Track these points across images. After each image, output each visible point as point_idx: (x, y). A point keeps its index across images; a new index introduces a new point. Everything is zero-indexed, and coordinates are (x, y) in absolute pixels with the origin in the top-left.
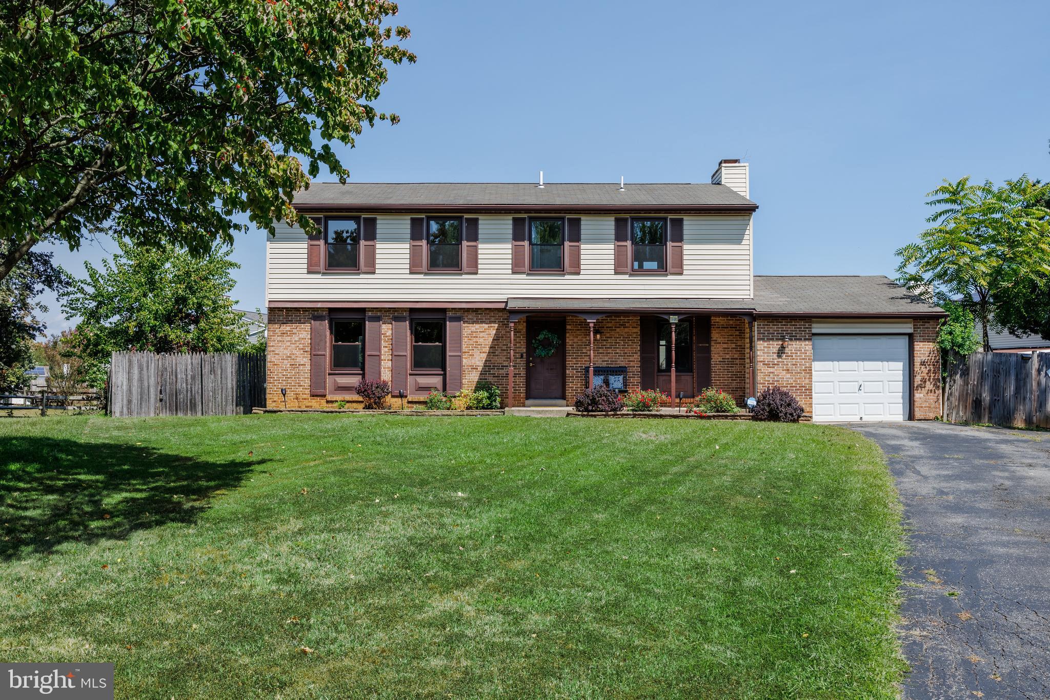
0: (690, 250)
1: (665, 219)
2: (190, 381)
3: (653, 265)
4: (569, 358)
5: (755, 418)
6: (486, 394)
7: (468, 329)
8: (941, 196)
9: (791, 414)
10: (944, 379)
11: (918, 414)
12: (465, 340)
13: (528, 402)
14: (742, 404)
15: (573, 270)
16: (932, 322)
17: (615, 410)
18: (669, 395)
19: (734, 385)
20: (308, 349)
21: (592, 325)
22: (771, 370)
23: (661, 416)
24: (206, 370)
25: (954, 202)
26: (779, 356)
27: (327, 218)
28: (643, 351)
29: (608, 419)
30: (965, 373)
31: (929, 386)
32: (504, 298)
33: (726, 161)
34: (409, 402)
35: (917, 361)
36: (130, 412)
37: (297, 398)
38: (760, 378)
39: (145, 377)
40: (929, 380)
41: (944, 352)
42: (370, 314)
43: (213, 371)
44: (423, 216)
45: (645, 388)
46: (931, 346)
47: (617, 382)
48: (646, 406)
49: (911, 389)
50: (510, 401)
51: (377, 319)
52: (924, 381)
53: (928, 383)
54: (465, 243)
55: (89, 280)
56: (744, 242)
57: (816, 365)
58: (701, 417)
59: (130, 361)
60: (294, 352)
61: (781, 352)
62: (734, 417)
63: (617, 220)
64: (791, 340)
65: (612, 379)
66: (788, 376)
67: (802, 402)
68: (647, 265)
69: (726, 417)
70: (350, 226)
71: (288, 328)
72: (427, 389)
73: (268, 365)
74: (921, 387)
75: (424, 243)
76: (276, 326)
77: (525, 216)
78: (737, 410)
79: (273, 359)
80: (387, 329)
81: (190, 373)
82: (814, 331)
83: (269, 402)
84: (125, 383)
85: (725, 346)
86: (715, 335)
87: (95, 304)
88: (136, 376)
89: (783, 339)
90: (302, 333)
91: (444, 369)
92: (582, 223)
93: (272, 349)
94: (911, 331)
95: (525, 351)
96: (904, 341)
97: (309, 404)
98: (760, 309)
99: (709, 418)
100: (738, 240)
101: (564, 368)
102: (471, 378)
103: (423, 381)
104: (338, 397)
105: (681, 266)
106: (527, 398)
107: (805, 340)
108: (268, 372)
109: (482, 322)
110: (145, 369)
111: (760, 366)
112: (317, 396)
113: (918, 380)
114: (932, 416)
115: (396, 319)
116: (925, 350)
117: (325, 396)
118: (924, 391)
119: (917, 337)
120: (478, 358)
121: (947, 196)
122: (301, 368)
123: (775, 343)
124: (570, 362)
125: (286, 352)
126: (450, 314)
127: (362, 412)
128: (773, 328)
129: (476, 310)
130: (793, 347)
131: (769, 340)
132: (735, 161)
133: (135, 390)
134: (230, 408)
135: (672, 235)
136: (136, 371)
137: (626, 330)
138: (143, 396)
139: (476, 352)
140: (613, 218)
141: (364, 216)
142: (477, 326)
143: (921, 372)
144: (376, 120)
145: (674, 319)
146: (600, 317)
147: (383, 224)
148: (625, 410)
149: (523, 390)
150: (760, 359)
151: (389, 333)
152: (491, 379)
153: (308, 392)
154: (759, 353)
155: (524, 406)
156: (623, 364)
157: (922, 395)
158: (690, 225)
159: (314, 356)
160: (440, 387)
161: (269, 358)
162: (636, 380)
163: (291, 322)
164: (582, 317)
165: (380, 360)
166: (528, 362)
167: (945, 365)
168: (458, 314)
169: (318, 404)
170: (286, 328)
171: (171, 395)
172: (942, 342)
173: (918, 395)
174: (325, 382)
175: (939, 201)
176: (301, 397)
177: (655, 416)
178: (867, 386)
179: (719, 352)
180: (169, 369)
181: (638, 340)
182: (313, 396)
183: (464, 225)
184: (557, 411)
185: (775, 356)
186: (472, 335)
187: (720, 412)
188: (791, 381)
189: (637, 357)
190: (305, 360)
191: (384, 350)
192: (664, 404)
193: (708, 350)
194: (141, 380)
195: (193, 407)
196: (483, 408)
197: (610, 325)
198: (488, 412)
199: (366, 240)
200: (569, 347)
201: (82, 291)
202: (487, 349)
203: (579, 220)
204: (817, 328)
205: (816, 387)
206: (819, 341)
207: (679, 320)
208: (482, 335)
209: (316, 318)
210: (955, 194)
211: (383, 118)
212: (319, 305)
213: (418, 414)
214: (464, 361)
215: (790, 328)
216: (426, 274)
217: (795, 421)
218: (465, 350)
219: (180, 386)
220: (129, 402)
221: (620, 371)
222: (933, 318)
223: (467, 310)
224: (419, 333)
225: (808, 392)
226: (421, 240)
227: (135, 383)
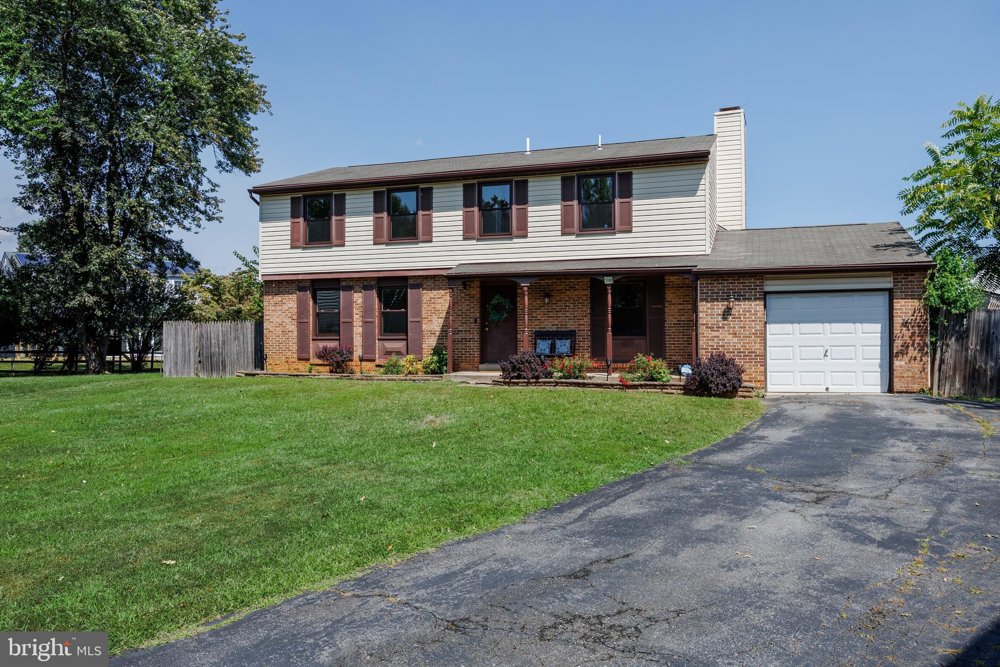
0: (637, 205)
1: (613, 174)
2: (221, 345)
4: (520, 322)
5: (684, 390)
6: (439, 359)
7: (427, 295)
9: (724, 386)
10: (933, 344)
11: (897, 386)
12: (425, 306)
13: (482, 366)
14: (676, 372)
15: (520, 233)
16: (917, 275)
17: (537, 377)
20: (295, 317)
21: (526, 289)
22: (715, 334)
26: (725, 319)
28: (592, 314)
29: (531, 388)
30: (963, 337)
31: (912, 352)
34: (377, 366)
35: (898, 321)
36: (177, 372)
37: (287, 362)
38: (702, 342)
39: (187, 343)
40: (913, 345)
41: (934, 312)
42: (344, 283)
43: (236, 337)
44: (384, 189)
46: (916, 303)
47: (563, 346)
49: (891, 355)
51: (349, 288)
52: (906, 346)
53: (911, 348)
54: (421, 213)
56: (699, 193)
57: (771, 329)
58: (626, 386)
59: (176, 330)
60: (285, 320)
61: (727, 313)
62: (663, 386)
63: (564, 180)
64: (738, 300)
65: (558, 343)
66: (735, 340)
67: (749, 371)
69: (655, 386)
71: (280, 299)
72: (391, 353)
73: (265, 332)
74: (903, 353)
76: (271, 297)
77: (475, 181)
78: (668, 379)
79: (269, 327)
80: (358, 298)
81: (221, 339)
82: (767, 289)
83: (267, 365)
84: (172, 348)
85: (681, 307)
86: (669, 296)
88: (180, 342)
89: (727, 299)
90: (291, 302)
91: (406, 334)
92: (529, 184)
93: (268, 317)
94: (890, 285)
95: (478, 315)
96: (883, 298)
97: (297, 367)
98: (702, 266)
99: (635, 387)
100: (692, 191)
101: (516, 332)
102: (430, 343)
103: (390, 345)
105: (630, 223)
106: (483, 361)
107: (756, 299)
108: (265, 339)
109: (439, 289)
110: (186, 336)
111: (702, 329)
112: (302, 360)
113: (898, 343)
114: (916, 387)
115: (366, 288)
116: (907, 308)
117: (308, 360)
118: (906, 358)
119: (897, 293)
120: (436, 323)
122: (290, 334)
123: (720, 304)
124: (521, 326)
125: (278, 320)
126: (411, 282)
127: (325, 376)
128: (717, 287)
129: (434, 277)
130: (740, 307)
131: (713, 300)
132: (734, 108)
133: (180, 353)
135: (620, 191)
136: (180, 338)
137: (576, 292)
138: (186, 359)
139: (434, 318)
140: (559, 178)
141: (335, 192)
142: (435, 292)
143: (902, 335)
145: (608, 280)
146: (533, 280)
147: (351, 200)
148: (551, 377)
149: (477, 354)
150: (700, 321)
151: (360, 301)
153: (295, 356)
154: (701, 315)
155: (478, 370)
156: (573, 328)
157: (903, 363)
158: (639, 179)
159: (301, 325)
160: (403, 351)
161: (266, 325)
162: (587, 344)
163: (282, 293)
164: (518, 280)
165: (352, 326)
166: (483, 326)
167: (934, 327)
168: (418, 281)
169: (304, 367)
170: (278, 298)
171: (207, 358)
172: (930, 298)
173: (897, 363)
174: (308, 347)
176: (291, 360)
177: (578, 384)
178: (835, 352)
179: (674, 314)
180: (205, 336)
181: (587, 303)
182: (299, 359)
183: (420, 195)
185: (720, 318)
186: (431, 301)
187: (652, 381)
188: (739, 346)
189: (587, 320)
190: (293, 327)
191: (356, 317)
193: (661, 312)
194: (183, 345)
195: (223, 368)
196: (432, 372)
197: (560, 288)
199: (337, 215)
200: (519, 311)
202: (444, 315)
203: (526, 182)
204: (770, 286)
205: (771, 353)
206: (771, 300)
207: (615, 281)
208: (439, 301)
209: (300, 289)
212: (301, 277)
214: (424, 326)
215: (738, 286)
216: (387, 244)
218: (424, 315)
219: (214, 350)
220: (176, 363)
221: (570, 335)
222: (921, 269)
223: (426, 277)
224: (386, 301)
225: (762, 359)
226: (382, 212)
227: (180, 348)
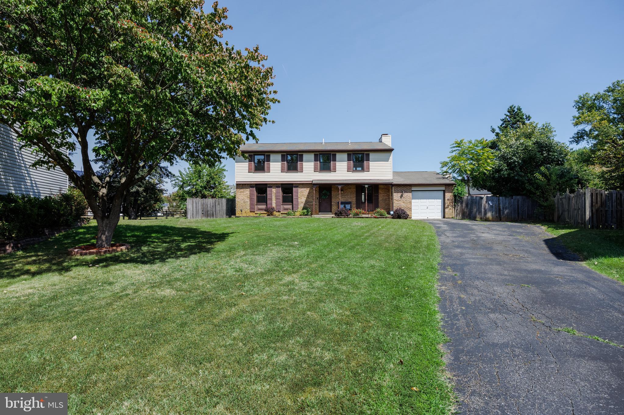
0: (371, 164)
1: (364, 154)
2: (212, 207)
3: (360, 169)
4: (333, 199)
5: (393, 218)
6: (306, 211)
7: (300, 190)
8: (455, 145)
9: (405, 217)
10: (455, 205)
11: (446, 216)
12: (299, 193)
13: (319, 213)
14: (389, 213)
15: (334, 171)
17: (348, 215)
18: (365, 211)
19: (386, 207)
20: (249, 197)
21: (340, 188)
22: (398, 202)
23: (362, 217)
24: (217, 204)
25: (459, 147)
26: (401, 198)
27: (254, 155)
28: (356, 197)
29: (345, 218)
30: (462, 203)
31: (450, 207)
32: (311, 180)
33: (384, 135)
34: (281, 214)
35: (446, 199)
36: (193, 217)
38: (394, 205)
39: (198, 206)
40: (450, 205)
41: (455, 196)
42: (269, 185)
43: (219, 204)
44: (285, 154)
45: (357, 208)
46: (451, 194)
47: (348, 207)
48: (358, 214)
49: (444, 208)
50: (314, 213)
51: (271, 187)
52: (448, 206)
54: (299, 162)
55: (180, 176)
57: (413, 201)
58: (375, 218)
59: (193, 201)
60: (245, 198)
61: (401, 196)
62: (386, 218)
63: (348, 154)
64: (405, 192)
65: (346, 205)
66: (404, 204)
67: (408, 213)
68: (358, 169)
69: (384, 218)
70: (262, 157)
72: (287, 209)
73: (236, 202)
74: (447, 207)
75: (286, 162)
76: (239, 190)
77: (318, 153)
78: (387, 215)
80: (274, 190)
81: (212, 205)
82: (412, 189)
83: (237, 214)
84: (191, 208)
85: (383, 195)
86: (380, 191)
87: (182, 183)
89: (402, 192)
90: (247, 192)
91: (292, 203)
94: (444, 189)
95: (318, 197)
96: (442, 192)
97: (250, 214)
98: (395, 182)
99: (378, 218)
100: (388, 161)
101: (331, 202)
102: (301, 206)
103: (286, 207)
104: (259, 212)
105: (369, 169)
106: (319, 212)
107: (409, 192)
108: (236, 204)
109: (305, 188)
110: (198, 203)
111: (394, 201)
112: (252, 212)
113: (446, 206)
114: (451, 217)
115: (277, 187)
116: (449, 195)
117: (254, 212)
118: (448, 209)
119: (446, 191)
121: (457, 145)
122: (247, 203)
123: (400, 193)
124: (333, 200)
125: (242, 198)
126: (294, 185)
127: (266, 217)
128: (399, 189)
129: (303, 184)
130: (405, 195)
131: (397, 193)
132: (387, 135)
133: (194, 210)
134: (225, 215)
135: (366, 159)
136: (195, 204)
137: (351, 190)
138: (197, 213)
139: (303, 198)
141: (266, 154)
142: (303, 189)
143: (447, 203)
144: (268, 122)
145: (366, 186)
146: (342, 186)
147: (272, 157)
148: (351, 216)
149: (318, 209)
150: (394, 199)
152: (307, 206)
153: (249, 210)
154: (394, 197)
155: (318, 215)
156: (350, 201)
158: (372, 156)
159: (251, 199)
160: (291, 208)
161: (237, 200)
162: (354, 206)
163: (244, 188)
164: (337, 186)
165: (272, 200)
166: (319, 200)
167: (455, 200)
168: (297, 185)
169: (252, 214)
170: (242, 190)
171: (206, 212)
172: (454, 193)
173: (446, 210)
174: (254, 207)
175: (454, 147)
176: (247, 212)
177: (360, 217)
178: (430, 207)
179: (381, 197)
180: (205, 204)
181: (355, 193)
182: (250, 212)
183: (299, 156)
184: (328, 216)
186: (301, 192)
187: (382, 216)
188: (405, 206)
189: (355, 198)
190: (248, 200)
191: (273, 197)
192: (363, 214)
193: (378, 196)
194: (196, 207)
195: (213, 216)
196: (305, 215)
197: (346, 188)
198: (307, 216)
199: (267, 162)
200: (332, 196)
201: (178, 179)
202: (306, 196)
203: (336, 154)
204: (413, 189)
205: (413, 208)
206: (414, 193)
207: (368, 186)
208: (304, 192)
209: (251, 187)
210: (459, 144)
211: (270, 121)
212: (252, 183)
213: (284, 217)
214: (299, 200)
215: (405, 188)
216: (286, 172)
217: (406, 219)
218: (299, 196)
219: (209, 209)
220: (193, 214)
221: (349, 203)
222: (451, 185)
223: (300, 184)
224: (284, 191)
225: (410, 209)
226: (285, 161)
227: (194, 208)
